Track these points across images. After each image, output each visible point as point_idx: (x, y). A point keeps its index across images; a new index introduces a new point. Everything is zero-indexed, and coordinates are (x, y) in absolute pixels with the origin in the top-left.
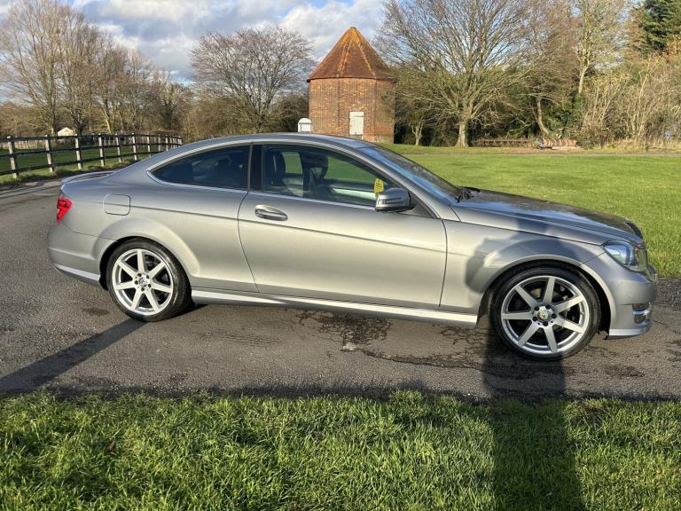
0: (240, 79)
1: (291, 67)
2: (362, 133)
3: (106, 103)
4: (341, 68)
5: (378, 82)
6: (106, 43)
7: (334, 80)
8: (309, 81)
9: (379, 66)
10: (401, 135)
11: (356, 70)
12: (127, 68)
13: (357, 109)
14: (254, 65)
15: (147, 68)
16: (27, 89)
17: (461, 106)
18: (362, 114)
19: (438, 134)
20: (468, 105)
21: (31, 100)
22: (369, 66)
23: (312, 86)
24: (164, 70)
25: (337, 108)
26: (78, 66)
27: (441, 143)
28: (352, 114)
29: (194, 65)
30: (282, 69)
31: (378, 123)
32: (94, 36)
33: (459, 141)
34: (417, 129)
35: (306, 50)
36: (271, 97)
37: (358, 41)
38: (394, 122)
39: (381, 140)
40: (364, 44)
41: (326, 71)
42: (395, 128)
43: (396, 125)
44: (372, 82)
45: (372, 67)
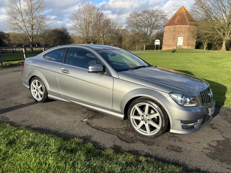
0: (141, 26)
1: (159, 22)
2: (182, 45)
3: (103, 35)
4: (176, 21)
5: (191, 26)
6: (105, 17)
7: (173, 26)
8: (164, 27)
9: (191, 20)
10: (199, 46)
11: (182, 22)
12: (110, 24)
13: (181, 36)
14: (147, 22)
15: (116, 24)
16: (81, 32)
17: (224, 34)
18: (183, 38)
19: (215, 45)
20: (227, 34)
21: (82, 35)
22: (187, 20)
23: (165, 28)
24: (121, 25)
25: (173, 36)
26: (96, 24)
27: (216, 49)
28: (179, 38)
29: (127, 23)
30: (156, 23)
31: (189, 41)
32: (102, 15)
33: (222, 48)
34: (205, 43)
35: (166, 15)
36: (151, 32)
37: (184, 11)
38: (196, 40)
39: (190, 47)
40: (186, 12)
41: (171, 23)
42: (196, 43)
43: (196, 42)
44: (188, 26)
45: (188, 20)
